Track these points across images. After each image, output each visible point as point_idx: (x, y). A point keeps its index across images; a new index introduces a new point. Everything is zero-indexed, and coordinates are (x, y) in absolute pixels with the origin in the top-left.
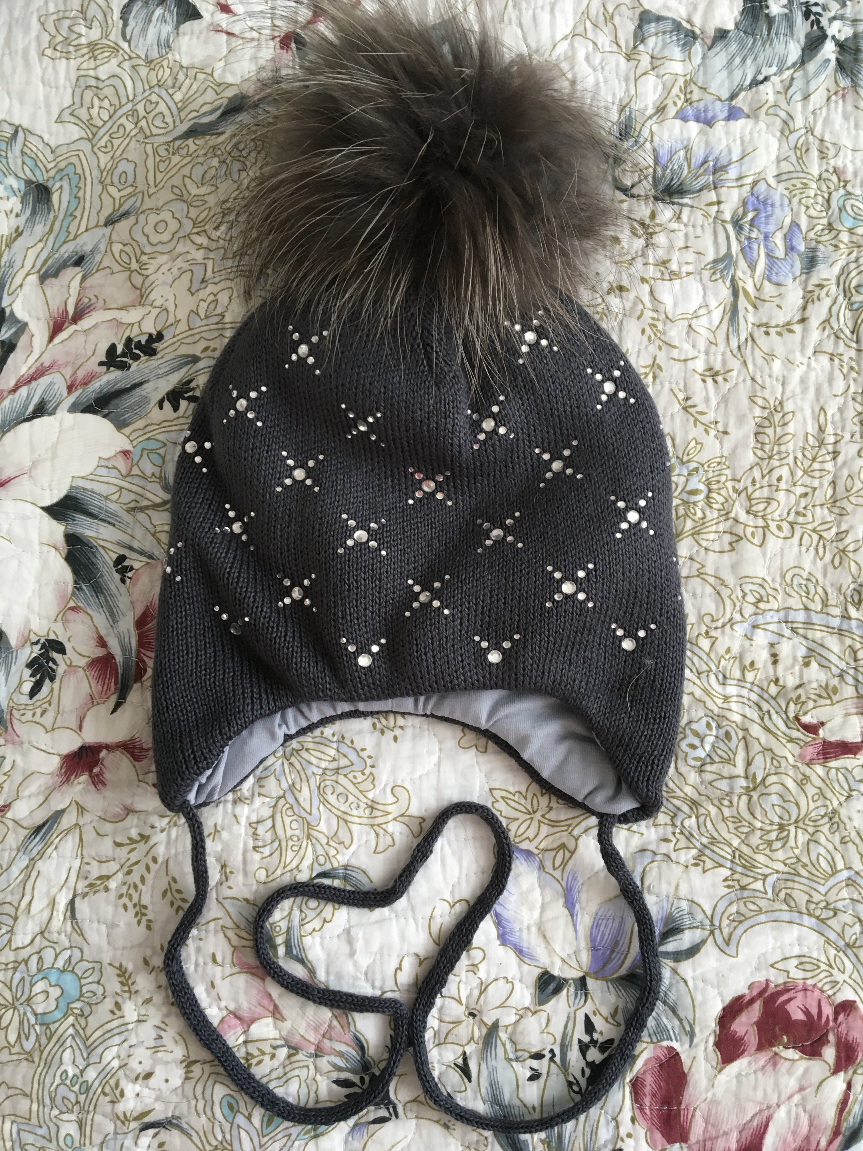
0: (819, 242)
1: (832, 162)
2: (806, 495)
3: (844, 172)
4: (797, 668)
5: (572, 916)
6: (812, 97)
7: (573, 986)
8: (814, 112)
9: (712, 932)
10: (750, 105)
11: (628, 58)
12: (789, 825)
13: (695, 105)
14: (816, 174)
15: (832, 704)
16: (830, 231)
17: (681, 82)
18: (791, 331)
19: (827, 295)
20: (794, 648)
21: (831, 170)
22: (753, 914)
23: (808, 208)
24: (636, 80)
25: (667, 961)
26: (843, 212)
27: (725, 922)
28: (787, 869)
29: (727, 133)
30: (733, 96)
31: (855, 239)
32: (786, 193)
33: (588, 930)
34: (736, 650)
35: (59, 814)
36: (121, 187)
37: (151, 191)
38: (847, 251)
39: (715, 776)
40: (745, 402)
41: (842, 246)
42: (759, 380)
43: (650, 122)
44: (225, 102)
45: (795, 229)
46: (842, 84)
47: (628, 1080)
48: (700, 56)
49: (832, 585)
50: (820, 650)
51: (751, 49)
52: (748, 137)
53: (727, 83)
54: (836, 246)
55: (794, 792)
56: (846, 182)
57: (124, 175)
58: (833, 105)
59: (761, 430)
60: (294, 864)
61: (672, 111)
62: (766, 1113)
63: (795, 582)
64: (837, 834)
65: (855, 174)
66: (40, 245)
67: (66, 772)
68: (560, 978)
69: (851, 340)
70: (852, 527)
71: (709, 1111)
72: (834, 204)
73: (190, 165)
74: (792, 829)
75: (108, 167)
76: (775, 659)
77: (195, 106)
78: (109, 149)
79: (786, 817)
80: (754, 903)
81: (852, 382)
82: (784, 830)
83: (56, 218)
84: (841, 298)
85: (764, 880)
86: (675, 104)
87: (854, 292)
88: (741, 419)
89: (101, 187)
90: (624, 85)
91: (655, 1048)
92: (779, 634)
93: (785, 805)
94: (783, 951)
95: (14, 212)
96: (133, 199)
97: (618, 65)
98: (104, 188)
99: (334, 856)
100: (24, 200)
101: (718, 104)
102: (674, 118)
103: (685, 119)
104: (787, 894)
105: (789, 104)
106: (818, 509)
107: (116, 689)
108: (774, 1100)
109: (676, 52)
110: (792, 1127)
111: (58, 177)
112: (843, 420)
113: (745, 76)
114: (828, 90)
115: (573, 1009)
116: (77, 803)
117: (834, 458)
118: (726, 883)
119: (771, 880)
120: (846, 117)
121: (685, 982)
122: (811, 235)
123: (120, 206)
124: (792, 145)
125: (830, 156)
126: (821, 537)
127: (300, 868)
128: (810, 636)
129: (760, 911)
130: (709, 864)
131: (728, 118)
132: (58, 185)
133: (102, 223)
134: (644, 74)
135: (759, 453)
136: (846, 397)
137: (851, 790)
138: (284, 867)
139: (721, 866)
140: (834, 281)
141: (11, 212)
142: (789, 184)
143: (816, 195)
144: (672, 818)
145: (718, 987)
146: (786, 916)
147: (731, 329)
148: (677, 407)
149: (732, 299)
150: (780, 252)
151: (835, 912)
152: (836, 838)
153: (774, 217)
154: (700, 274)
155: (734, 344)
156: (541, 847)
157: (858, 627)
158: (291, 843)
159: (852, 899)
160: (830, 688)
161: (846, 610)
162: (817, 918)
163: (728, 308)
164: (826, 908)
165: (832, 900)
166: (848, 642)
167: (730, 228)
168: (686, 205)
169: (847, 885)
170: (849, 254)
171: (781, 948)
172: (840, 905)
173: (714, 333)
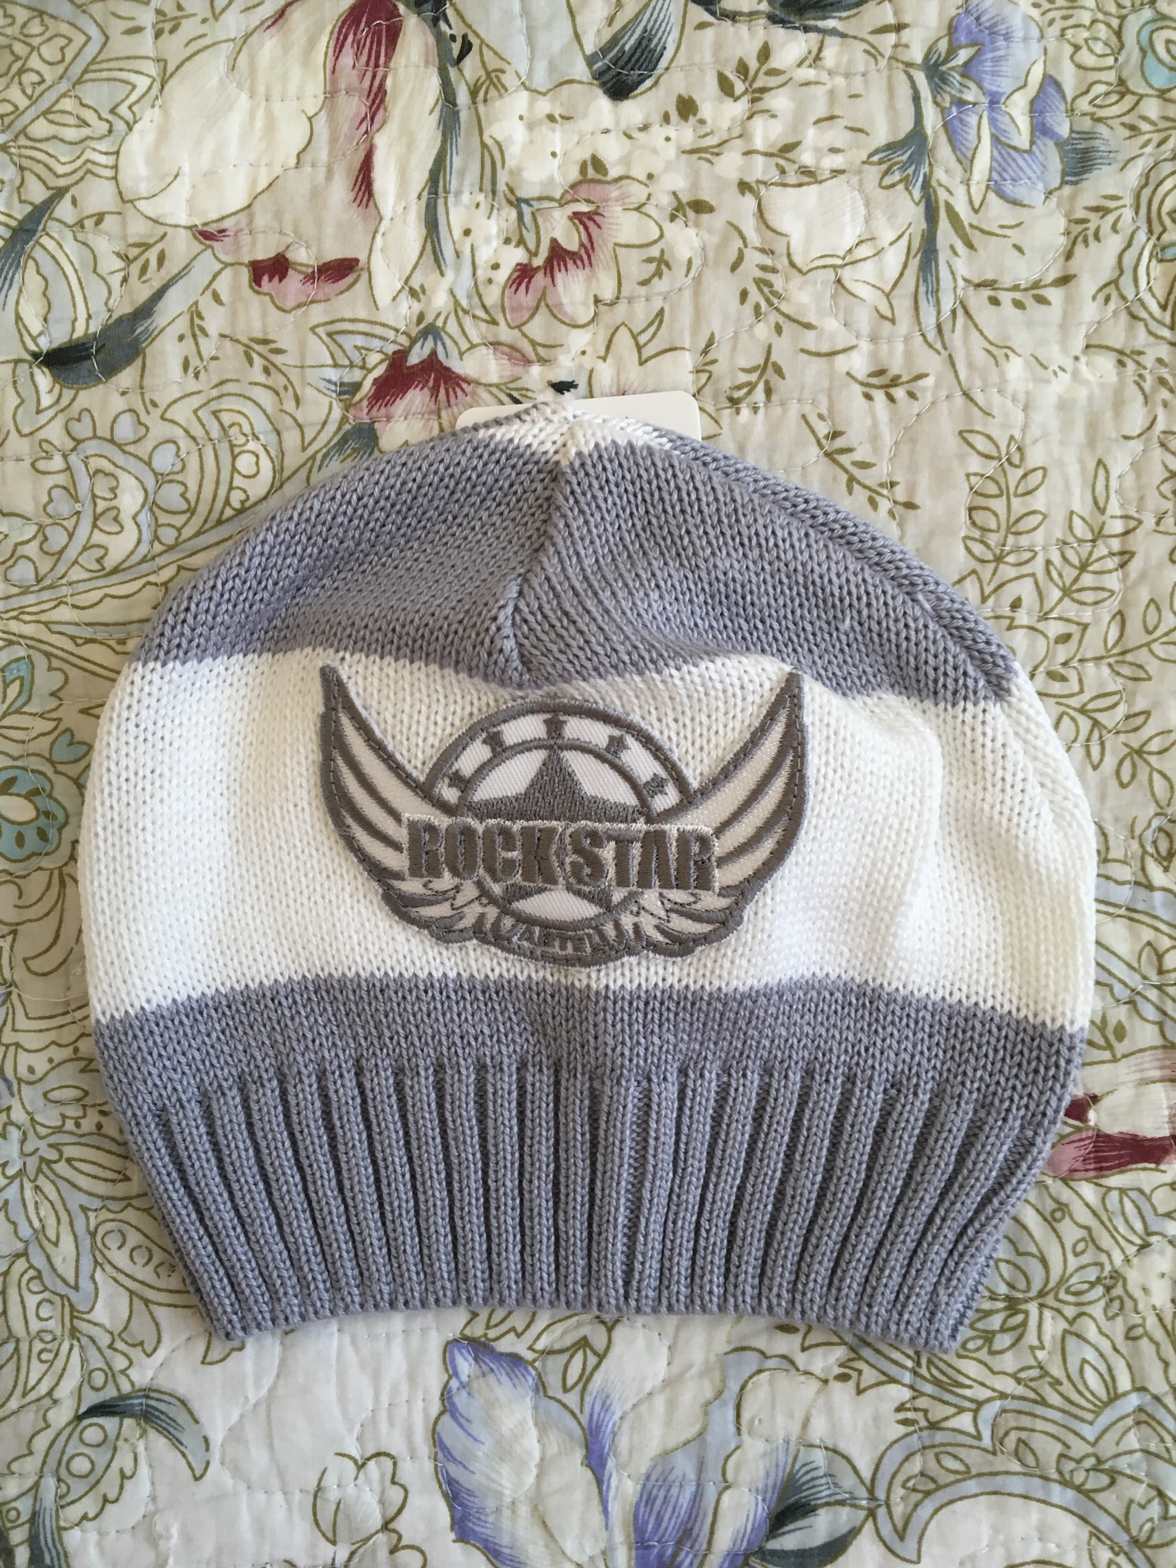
0: (1098, 120)
2: (1065, 638)
5: (599, 1483)
9: (872, 1514)
12: (1026, 1301)
15: (1115, 1060)
16: (1122, 95)
18: (1042, 300)
19: (1114, 228)
22: (952, 1478)
23: (1077, 48)
26: (1150, 54)
27: (898, 1492)
28: (1020, 1390)
31: (1171, 111)
32: (1035, 15)
33: (630, 1509)
38: (1156, 138)
40: (952, 443)
41: (1145, 127)
42: (979, 398)
45: (1052, 91)
49: (1116, 819)
54: (1133, 128)
55: (1037, 1235)
59: (981, 501)
60: (43, 1388)
64: (1119, 1319)
69: (1161, 323)
70: (1156, 704)
72: (1130, 38)
74: (1033, 1308)
79: (1022, 1284)
80: (956, 1457)
81: (1159, 410)
82: (1017, 1312)
84: (1142, 235)
85: (976, 1412)
87: (1168, 222)
88: (942, 481)
93: (1020, 1261)
94: (1008, 1551)
99: (123, 1372)
104: (1020, 1440)
106: (1090, 666)
112: (1141, 487)
117: (1123, 565)
118: (902, 1416)
119: (989, 1412)
122: (1084, 104)
126: (1096, 723)
127: (56, 1395)
129: (968, 1474)
130: (869, 1376)
135: (977, 548)
136: (1148, 441)
137: (1149, 1234)
138: (24, 1395)
139: (892, 1380)
140: (1128, 200)
143: (1094, 22)
146: (1017, 1484)
147: (922, 289)
148: (814, 451)
149: (924, 226)
150: (1022, 138)
151: (1114, 1476)
152: (1118, 1328)
153: (1011, 62)
154: (860, 172)
155: (929, 320)
156: (539, 1346)
157: (1165, 904)
158: (38, 1346)
159: (1146, 1452)
160: (1110, 1028)
161: (1143, 869)
162: (1079, 1489)
163: (916, 245)
164: (1095, 1469)
165: (1109, 1454)
166: (1147, 934)
167: (921, 78)
168: (833, 32)
169: (1138, 1423)
170: (1159, 145)
171: (1006, 1545)
172: (1122, 1464)
173: (888, 296)
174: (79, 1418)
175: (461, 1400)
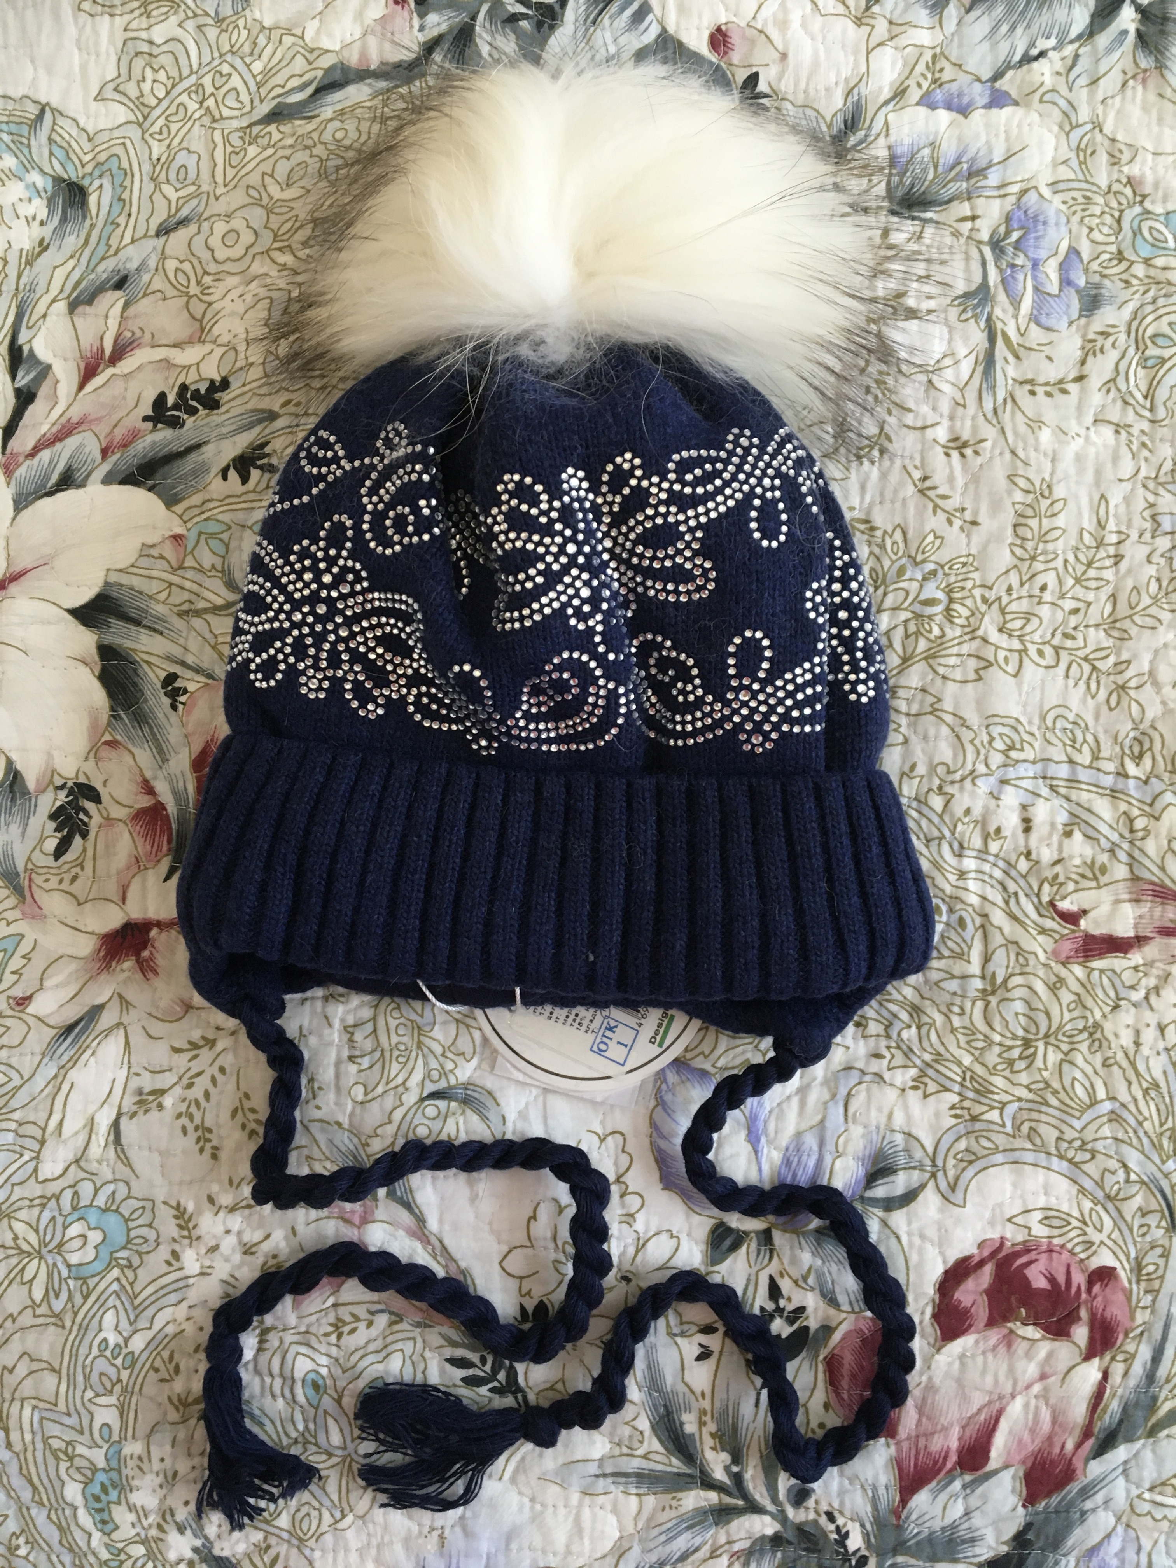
0: (1104, 276)
1: (1126, 169)
2: (1076, 611)
3: (1141, 183)
4: (1055, 839)
5: (756, 1152)
6: (1101, 81)
7: (755, 1240)
8: (1103, 102)
9: (934, 1175)
10: (1020, 88)
11: (859, 22)
12: (1036, 1040)
13: (946, 86)
14: (1104, 184)
15: (1099, 887)
16: (1120, 261)
17: (928, 56)
18: (1064, 392)
19: (1113, 345)
20: (1052, 813)
21: (1124, 180)
22: (986, 1152)
23: (1091, 229)
24: (868, 53)
25: (875, 1210)
26: (1138, 235)
27: (951, 1162)
28: (1031, 1096)
29: (987, 125)
30: (998, 76)
31: (1152, 272)
32: (1064, 207)
33: (776, 1170)
34: (977, 812)
35: (96, 1011)
36: (179, 186)
37: (219, 192)
38: (1142, 289)
39: (942, 975)
40: (1003, 483)
41: (1135, 282)
42: (1021, 454)
43: (884, 110)
44: (320, 73)
45: (1073, 256)
46: (1144, 63)
47: (821, 1357)
48: (955, 21)
49: (1106, 732)
50: (1085, 816)
51: (1023, 13)
52: (1015, 131)
53: (989, 59)
54: (1126, 282)
55: (1044, 998)
56: (1144, 197)
57: (183, 170)
58: (1129, 92)
59: (1022, 521)
60: (400, 1080)
61: (915, 94)
62: (997, 1406)
63: (1059, 725)
64: (1099, 1054)
65: (1156, 185)
66: (72, 263)
67: (105, 957)
68: (738, 1231)
69: (1143, 407)
70: (1135, 656)
71: (924, 1399)
72: (1126, 224)
73: (271, 161)
74: (1041, 1045)
75: (163, 160)
76: (1027, 825)
77: (279, 79)
78: (165, 135)
79: (1033, 1029)
80: (988, 1139)
81: (1143, 464)
82: (1030, 1047)
83: (92, 226)
84: (1132, 351)
85: (1002, 1109)
86: (919, 85)
87: (1149, 343)
88: (996, 507)
89: (152, 185)
90: (852, 59)
91: (857, 1319)
92: (1034, 793)
93: (1032, 1014)
94: (1024, 1202)
95: (38, 219)
96: (194, 202)
97: (844, 32)
98: (157, 186)
99: (451, 1072)
100: (51, 202)
101: (977, 86)
102: (918, 104)
103: (933, 107)
104: (1031, 1128)
105: (1071, 90)
106: (1092, 630)
107: (169, 850)
108: (1008, 1388)
109: (922, 16)
110: (1030, 1423)
111: (97, 173)
112: (1129, 512)
113: (1013, 49)
114: (1124, 73)
115: (754, 1269)
116: (121, 996)
117: (1116, 564)
118: (954, 1112)
119: (1011, 1109)
120: (1145, 109)
121: (898, 1238)
122: (1095, 266)
123: (177, 211)
124: (1074, 145)
125: (1123, 162)
126: (1094, 668)
127: (408, 1084)
128: (1074, 797)
129: (996, 1150)
130: (931, 1087)
131: (989, 106)
132: (96, 183)
133: (152, 232)
134: (879, 45)
135: (1019, 552)
136: (1135, 483)
137: (1119, 999)
138: (387, 1084)
139: (947, 1090)
140: (1123, 328)
141: (34, 218)
142: (1067, 196)
143: (1103, 213)
144: (887, 1028)
145: (940, 1245)
146: (1029, 1157)
147: (984, 386)
148: (910, 490)
149: (987, 345)
150: (1053, 287)
151: (1093, 1154)
152: (1098, 1060)
153: (1047, 239)
154: (945, 311)
155: (988, 405)
156: (719, 1064)
157: (1137, 788)
158: (396, 1053)
159: (1116, 1139)
160: (1097, 866)
161: (1122, 765)
162: (1070, 1161)
163: (981, 357)
164: (1081, 1148)
165: (1090, 1138)
166: (1123, 807)
167: (987, 251)
168: (930, 221)
169: (1110, 1121)
170: (1144, 293)
171: (1022, 1197)
172: (1099, 1146)
173: (961, 390)
174: (422, 1100)
175: (668, 1097)
